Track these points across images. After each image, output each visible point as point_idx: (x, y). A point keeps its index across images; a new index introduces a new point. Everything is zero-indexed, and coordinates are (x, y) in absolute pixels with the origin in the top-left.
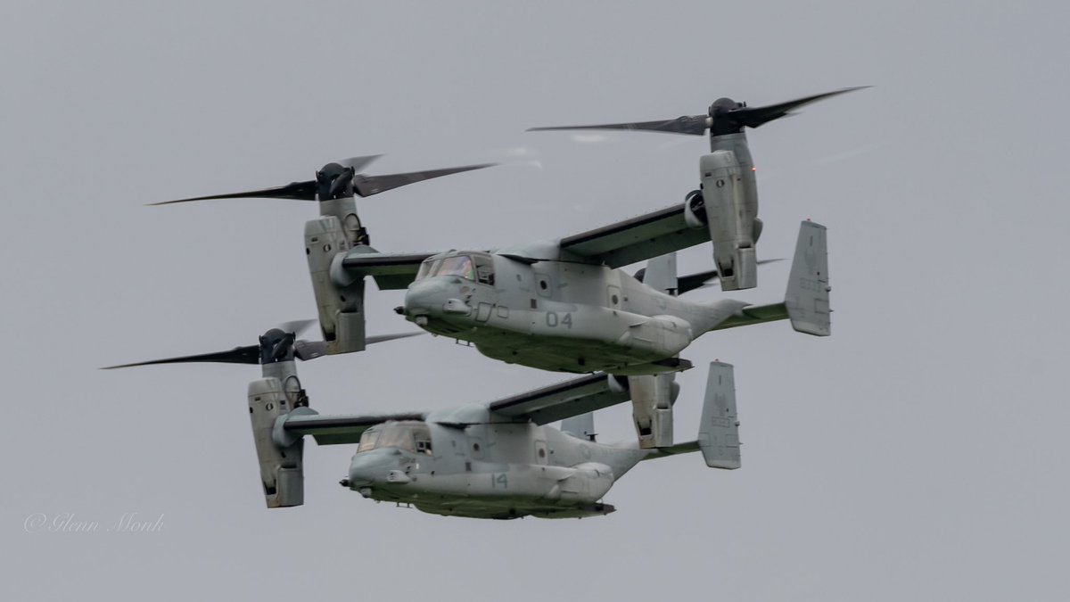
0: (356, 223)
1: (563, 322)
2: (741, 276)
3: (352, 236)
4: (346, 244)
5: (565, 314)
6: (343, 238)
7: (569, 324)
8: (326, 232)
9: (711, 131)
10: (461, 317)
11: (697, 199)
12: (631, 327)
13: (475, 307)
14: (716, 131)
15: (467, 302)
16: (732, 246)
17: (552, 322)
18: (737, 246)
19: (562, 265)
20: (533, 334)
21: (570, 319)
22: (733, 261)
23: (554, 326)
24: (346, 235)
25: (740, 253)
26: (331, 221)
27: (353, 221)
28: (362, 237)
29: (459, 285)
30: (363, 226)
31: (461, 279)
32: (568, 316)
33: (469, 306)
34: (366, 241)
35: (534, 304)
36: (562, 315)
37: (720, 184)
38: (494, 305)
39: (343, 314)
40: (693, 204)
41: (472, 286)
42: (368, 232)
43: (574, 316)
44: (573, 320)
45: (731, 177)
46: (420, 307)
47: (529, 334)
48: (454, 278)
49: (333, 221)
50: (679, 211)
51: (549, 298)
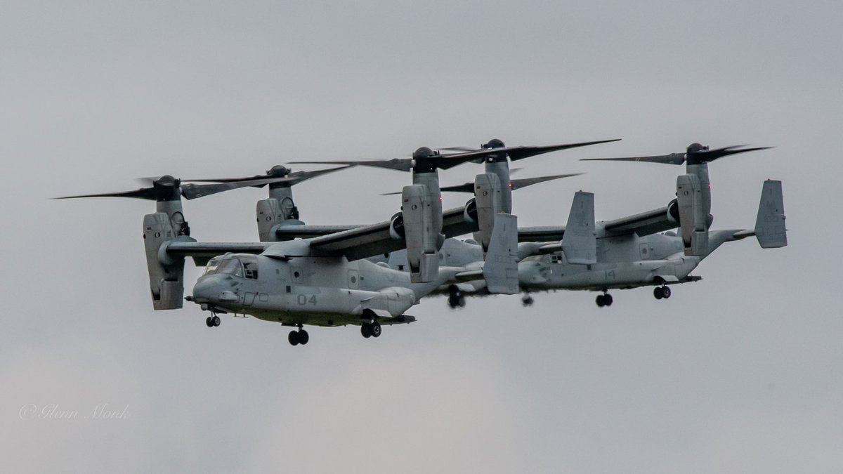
0: (181, 218)
1: (310, 302)
2: (425, 273)
3: (177, 228)
4: (172, 233)
5: (312, 295)
6: (169, 228)
7: (315, 302)
8: (157, 224)
9: (414, 170)
10: (232, 303)
11: (399, 220)
12: (362, 301)
13: (242, 296)
14: (418, 170)
15: (236, 293)
16: (420, 252)
17: (302, 301)
18: (423, 252)
19: (311, 259)
20: (288, 311)
21: (315, 300)
22: (419, 263)
23: (303, 304)
24: (172, 226)
25: (425, 258)
26: (161, 217)
27: (179, 217)
28: (185, 229)
29: (230, 281)
30: (186, 221)
31: (232, 276)
32: (314, 297)
33: (237, 295)
34: (187, 232)
35: (288, 289)
36: (309, 296)
37: (414, 207)
38: (257, 293)
39: (166, 282)
40: (395, 224)
41: (240, 281)
42: (189, 225)
43: (318, 296)
44: (317, 300)
45: (422, 203)
46: (202, 297)
47: (286, 310)
48: (228, 276)
49: (164, 217)
50: (386, 228)
51: (301, 284)
